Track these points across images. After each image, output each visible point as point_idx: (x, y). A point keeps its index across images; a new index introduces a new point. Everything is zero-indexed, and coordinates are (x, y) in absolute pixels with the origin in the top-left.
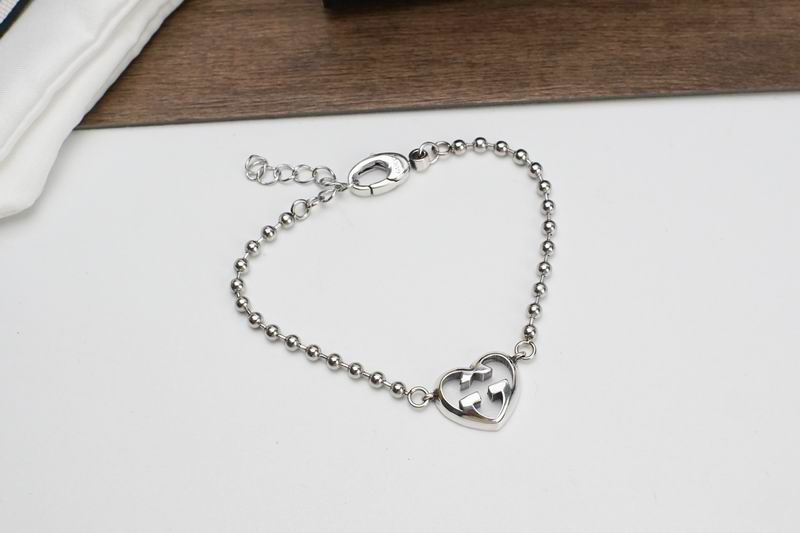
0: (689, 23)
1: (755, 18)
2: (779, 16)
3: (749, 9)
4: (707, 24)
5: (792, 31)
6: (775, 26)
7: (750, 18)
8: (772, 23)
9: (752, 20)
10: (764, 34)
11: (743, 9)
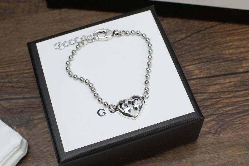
0: (199, 162)
1: (219, 156)
2: (227, 154)
3: (217, 154)
4: (205, 161)
5: (231, 159)
6: (226, 158)
7: (217, 157)
8: (225, 157)
9: (219, 157)
10: (223, 162)
11: (215, 154)
